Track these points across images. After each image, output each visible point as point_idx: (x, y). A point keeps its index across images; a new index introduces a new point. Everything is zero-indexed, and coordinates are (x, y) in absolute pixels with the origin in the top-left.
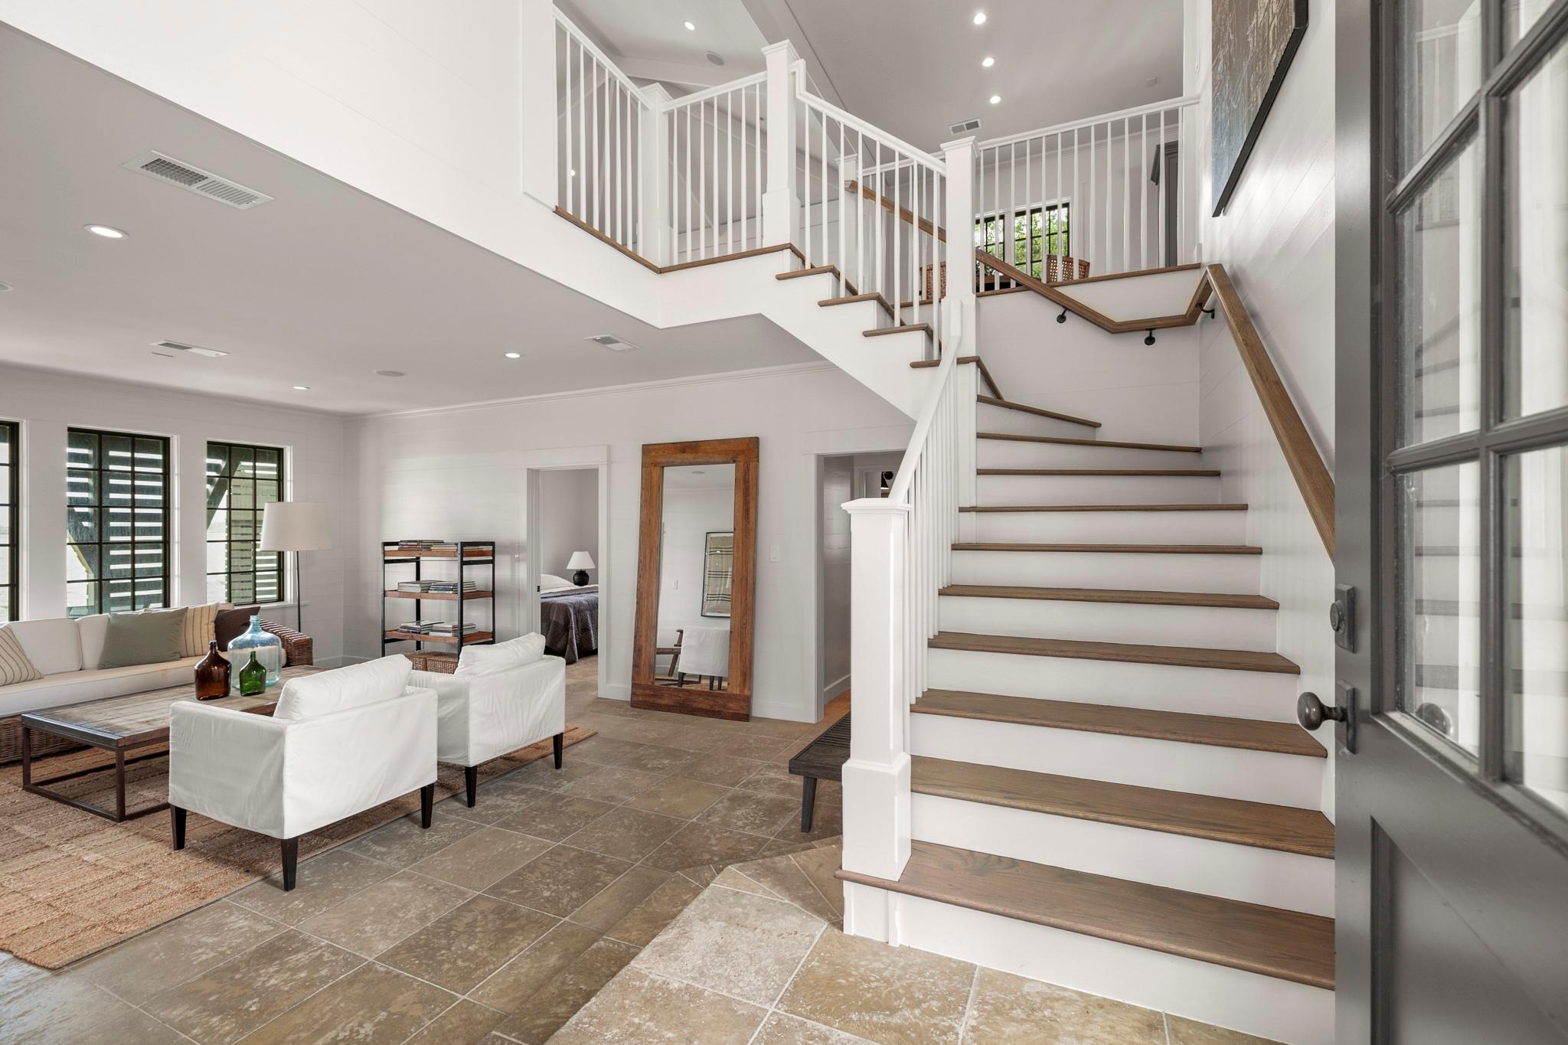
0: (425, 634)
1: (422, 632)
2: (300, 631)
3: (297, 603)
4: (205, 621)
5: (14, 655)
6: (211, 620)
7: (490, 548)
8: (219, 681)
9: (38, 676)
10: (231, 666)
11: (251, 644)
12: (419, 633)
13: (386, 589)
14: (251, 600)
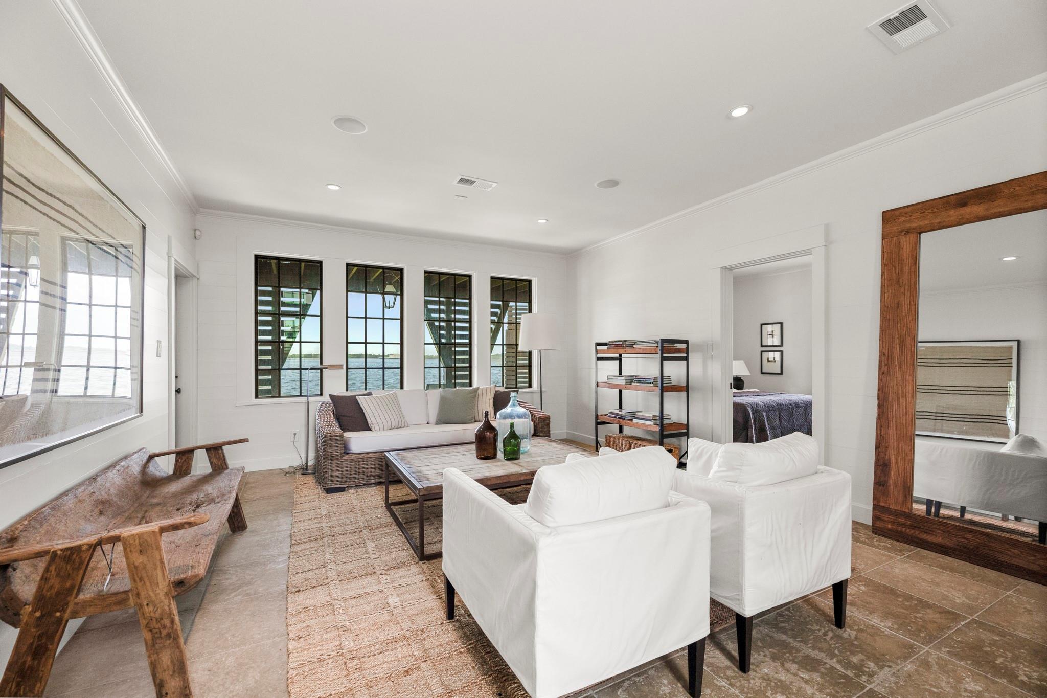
0: (629, 420)
1: (626, 419)
2: (541, 410)
3: (540, 390)
4: (488, 398)
5: (396, 411)
6: (491, 397)
7: (684, 346)
8: (490, 443)
9: (406, 425)
10: (497, 433)
11: (510, 416)
12: (624, 419)
13: (598, 381)
14: (515, 386)
